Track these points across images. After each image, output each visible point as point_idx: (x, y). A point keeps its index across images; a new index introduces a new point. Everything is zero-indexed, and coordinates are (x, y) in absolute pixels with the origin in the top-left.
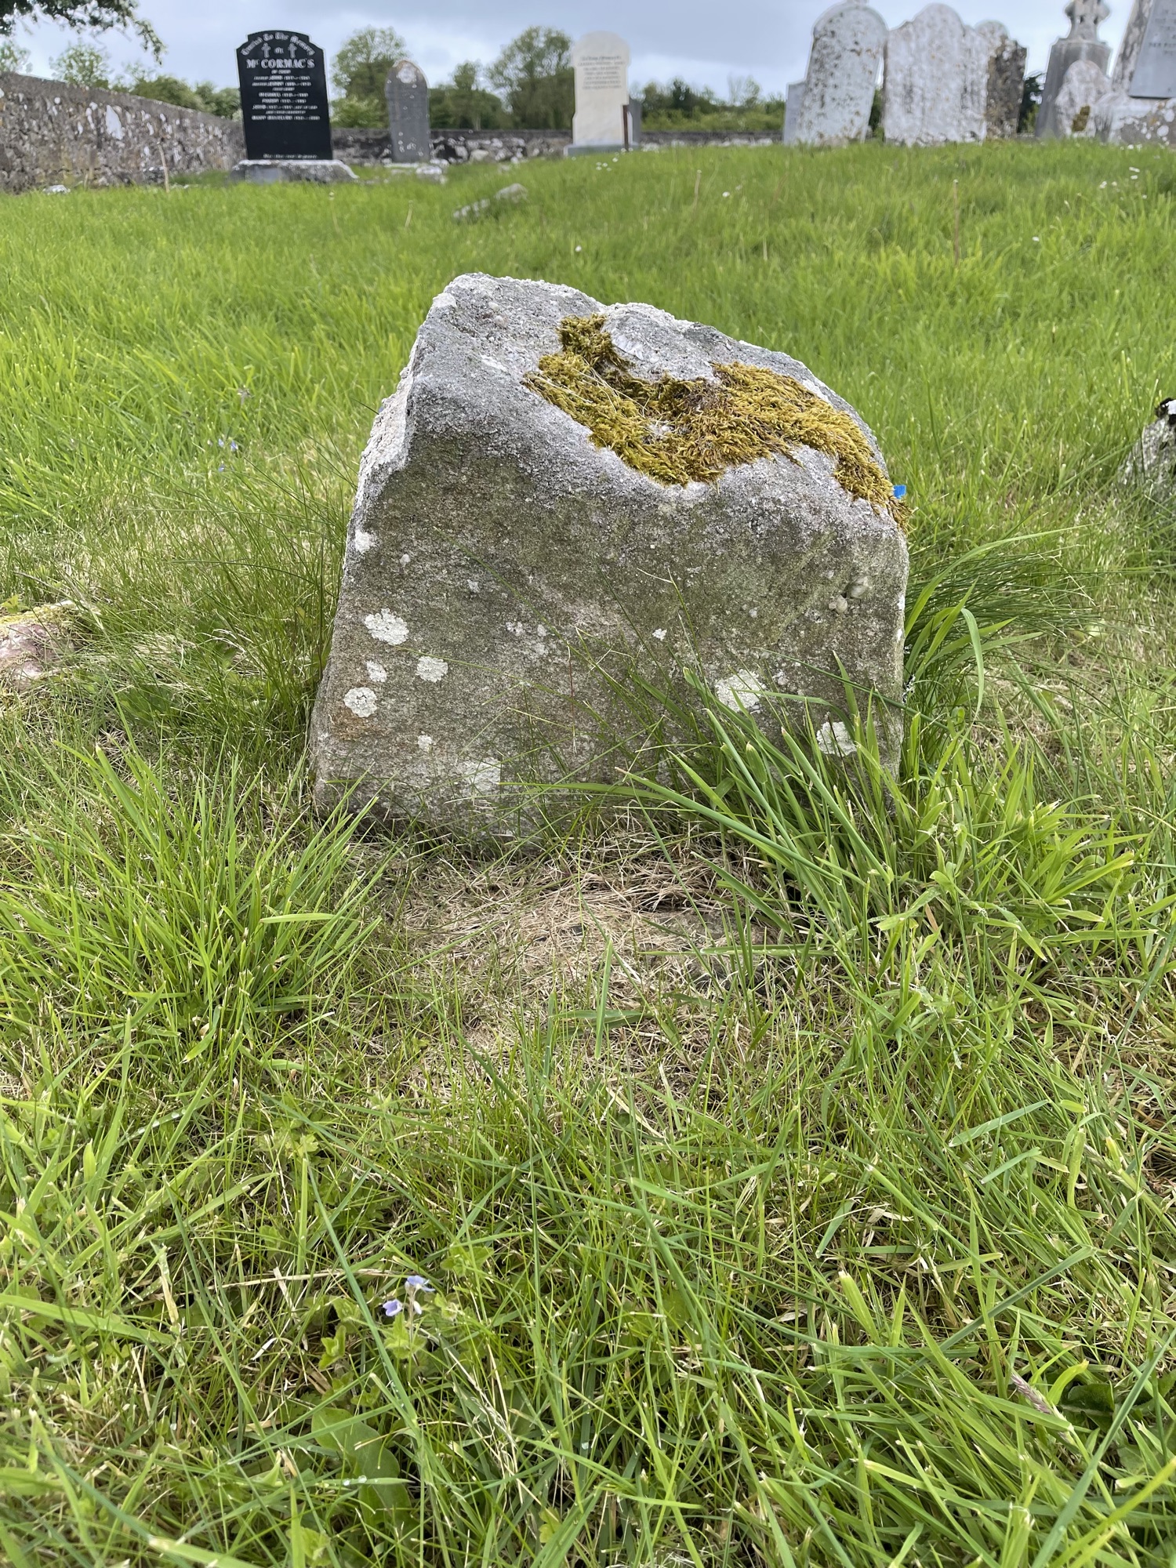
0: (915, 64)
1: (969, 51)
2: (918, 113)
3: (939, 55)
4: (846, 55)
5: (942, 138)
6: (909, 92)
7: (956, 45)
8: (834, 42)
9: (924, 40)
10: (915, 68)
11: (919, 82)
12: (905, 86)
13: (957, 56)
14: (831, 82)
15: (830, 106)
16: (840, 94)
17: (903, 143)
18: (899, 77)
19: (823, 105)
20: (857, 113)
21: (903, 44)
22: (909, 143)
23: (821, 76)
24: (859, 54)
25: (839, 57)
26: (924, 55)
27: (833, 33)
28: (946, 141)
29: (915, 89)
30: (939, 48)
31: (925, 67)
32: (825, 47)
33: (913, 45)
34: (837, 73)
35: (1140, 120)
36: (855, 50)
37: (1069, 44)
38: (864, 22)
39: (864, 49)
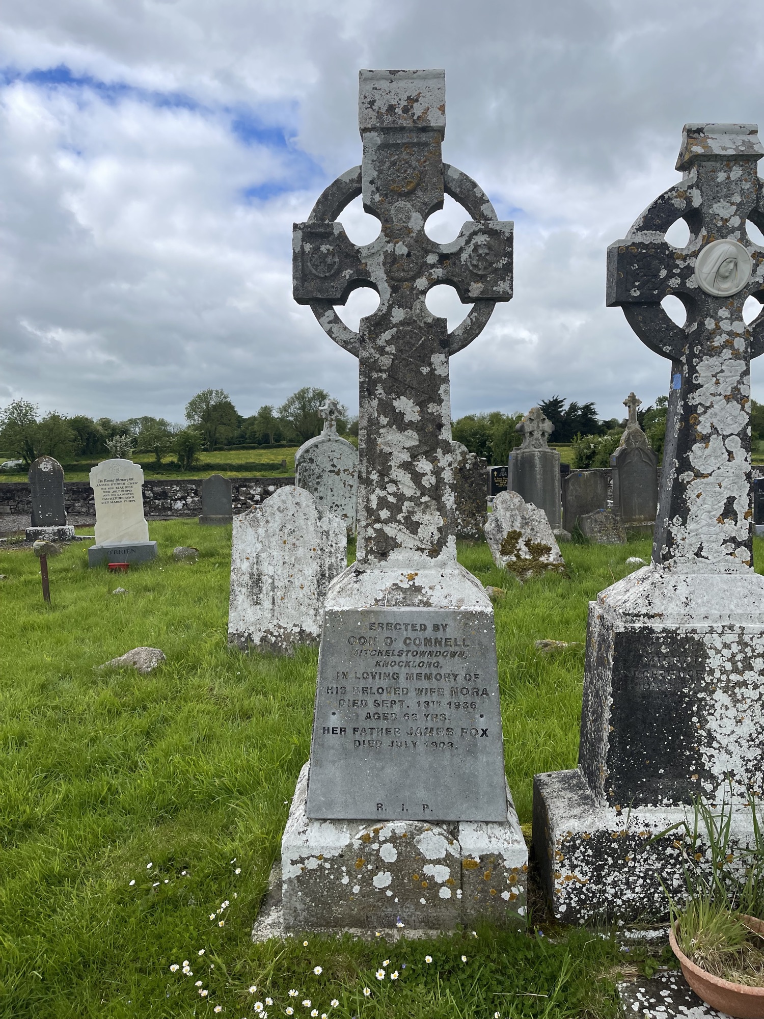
0: (263, 551)
1: (327, 533)
2: (267, 604)
3: (292, 540)
4: (325, 476)
5: (297, 629)
6: (256, 581)
7: (312, 528)
9: (275, 525)
10: (263, 555)
11: (267, 569)
12: (252, 575)
13: (313, 540)
17: (249, 638)
18: (245, 566)
21: (250, 530)
22: (257, 640)
24: (338, 473)
25: (320, 477)
26: (274, 541)
28: (302, 632)
29: (264, 578)
30: (292, 532)
31: (275, 553)
33: (261, 531)
34: (320, 489)
35: (332, 860)
36: (333, 471)
37: (524, 453)
38: (337, 451)
39: (342, 470)
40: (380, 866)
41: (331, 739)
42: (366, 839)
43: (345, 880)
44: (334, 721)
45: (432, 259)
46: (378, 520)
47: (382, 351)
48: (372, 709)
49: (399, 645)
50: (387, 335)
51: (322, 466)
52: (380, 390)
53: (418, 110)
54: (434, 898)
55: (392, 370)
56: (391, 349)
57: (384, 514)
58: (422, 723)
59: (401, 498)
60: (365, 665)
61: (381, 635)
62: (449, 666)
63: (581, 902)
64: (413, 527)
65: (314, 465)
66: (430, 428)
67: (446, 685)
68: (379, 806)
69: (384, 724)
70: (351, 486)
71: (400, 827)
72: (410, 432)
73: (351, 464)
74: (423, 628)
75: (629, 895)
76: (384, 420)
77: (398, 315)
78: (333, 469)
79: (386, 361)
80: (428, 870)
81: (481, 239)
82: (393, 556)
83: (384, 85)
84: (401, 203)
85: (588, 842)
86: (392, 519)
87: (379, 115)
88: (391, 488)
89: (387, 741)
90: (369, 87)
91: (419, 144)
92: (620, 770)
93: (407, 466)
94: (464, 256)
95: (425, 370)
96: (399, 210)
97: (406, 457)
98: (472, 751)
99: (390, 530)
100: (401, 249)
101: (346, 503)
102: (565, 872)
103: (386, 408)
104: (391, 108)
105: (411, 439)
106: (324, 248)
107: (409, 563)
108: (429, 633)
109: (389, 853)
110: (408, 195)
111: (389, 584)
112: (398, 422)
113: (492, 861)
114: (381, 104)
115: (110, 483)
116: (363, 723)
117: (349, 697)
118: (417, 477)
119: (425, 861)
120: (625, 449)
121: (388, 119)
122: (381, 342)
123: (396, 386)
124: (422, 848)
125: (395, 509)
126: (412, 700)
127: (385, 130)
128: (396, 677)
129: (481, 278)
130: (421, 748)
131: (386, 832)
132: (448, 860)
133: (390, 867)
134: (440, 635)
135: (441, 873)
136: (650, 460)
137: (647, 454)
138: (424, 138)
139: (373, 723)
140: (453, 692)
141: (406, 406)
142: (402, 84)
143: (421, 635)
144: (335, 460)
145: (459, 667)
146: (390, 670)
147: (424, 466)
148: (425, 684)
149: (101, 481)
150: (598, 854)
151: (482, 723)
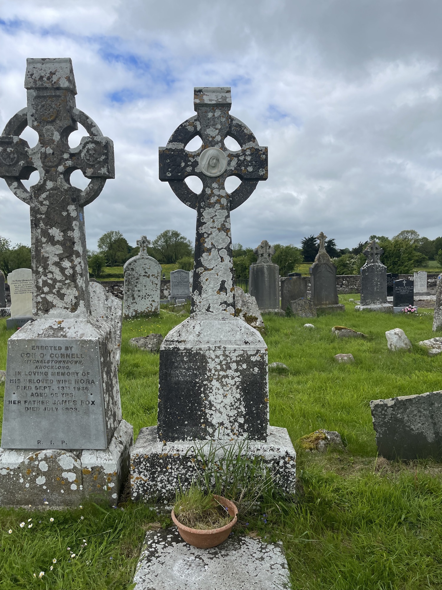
4: (141, 278)
8: (134, 273)
13: (102, 312)
14: (136, 289)
15: (137, 300)
16: (142, 293)
19: (134, 299)
20: (154, 301)
23: (130, 287)
24: (148, 277)
25: (138, 279)
27: (133, 269)
32: (130, 275)
34: (138, 286)
35: (14, 470)
36: (146, 276)
37: (258, 266)
38: (148, 264)
39: (151, 275)
40: (40, 473)
41: (13, 407)
42: (31, 459)
43: (22, 481)
44: (14, 397)
45: (66, 156)
46: (43, 293)
47: (41, 203)
48: (34, 391)
49: (48, 358)
50: (44, 195)
51: (139, 273)
52: (42, 224)
53: (55, 78)
54: (68, 490)
55: (47, 213)
56: (47, 202)
57: (46, 289)
58: (60, 398)
59: (55, 281)
60: (30, 368)
61: (38, 352)
62: (73, 368)
63: (144, 491)
64: (61, 296)
65: (134, 272)
66: (68, 244)
67: (73, 378)
68: (39, 442)
69: (40, 399)
70: (157, 284)
71: (49, 453)
72: (58, 246)
73: (156, 272)
74: (60, 348)
75: (169, 487)
76: (44, 240)
77: (50, 185)
78: (145, 274)
79: (44, 209)
80: (65, 475)
81: (91, 146)
82: (52, 312)
83: (39, 66)
84: (48, 127)
85: (147, 459)
86: (50, 292)
87: (35, 82)
88: (50, 276)
89: (42, 407)
90: (31, 66)
91: (55, 96)
92: (165, 422)
93: (57, 264)
94: (83, 155)
95: (65, 214)
96: (48, 130)
97: (57, 259)
98: (87, 413)
99: (50, 298)
100: (49, 151)
101: (154, 294)
102: (136, 475)
103: (45, 233)
104: (41, 78)
105: (58, 249)
106: (9, 150)
107: (60, 315)
108: (63, 351)
109: (44, 467)
110: (52, 122)
111: (47, 326)
112: (51, 240)
113: (97, 470)
114: (36, 76)
115: (19, 282)
116: (29, 398)
117: (22, 384)
118: (62, 270)
119: (63, 471)
120: (317, 264)
121: (39, 83)
122: (41, 199)
123: (50, 222)
124: (61, 463)
125: (52, 287)
126: (55, 386)
127: (38, 89)
128: (46, 374)
129: (92, 166)
130: (60, 411)
131: (41, 455)
132: (74, 470)
133: (44, 474)
134: (69, 352)
135: (71, 477)
136: (332, 270)
137: (330, 267)
138: (58, 93)
139: (35, 398)
140: (76, 382)
141: (56, 232)
142: (48, 65)
143: (58, 352)
144: (146, 269)
145: (79, 369)
146: (43, 370)
147: (66, 264)
148: (62, 378)
149: (14, 281)
150: (153, 466)
151: (91, 398)
